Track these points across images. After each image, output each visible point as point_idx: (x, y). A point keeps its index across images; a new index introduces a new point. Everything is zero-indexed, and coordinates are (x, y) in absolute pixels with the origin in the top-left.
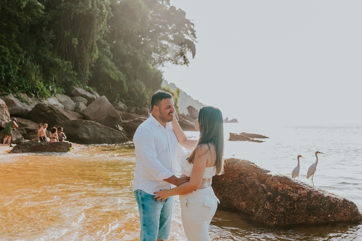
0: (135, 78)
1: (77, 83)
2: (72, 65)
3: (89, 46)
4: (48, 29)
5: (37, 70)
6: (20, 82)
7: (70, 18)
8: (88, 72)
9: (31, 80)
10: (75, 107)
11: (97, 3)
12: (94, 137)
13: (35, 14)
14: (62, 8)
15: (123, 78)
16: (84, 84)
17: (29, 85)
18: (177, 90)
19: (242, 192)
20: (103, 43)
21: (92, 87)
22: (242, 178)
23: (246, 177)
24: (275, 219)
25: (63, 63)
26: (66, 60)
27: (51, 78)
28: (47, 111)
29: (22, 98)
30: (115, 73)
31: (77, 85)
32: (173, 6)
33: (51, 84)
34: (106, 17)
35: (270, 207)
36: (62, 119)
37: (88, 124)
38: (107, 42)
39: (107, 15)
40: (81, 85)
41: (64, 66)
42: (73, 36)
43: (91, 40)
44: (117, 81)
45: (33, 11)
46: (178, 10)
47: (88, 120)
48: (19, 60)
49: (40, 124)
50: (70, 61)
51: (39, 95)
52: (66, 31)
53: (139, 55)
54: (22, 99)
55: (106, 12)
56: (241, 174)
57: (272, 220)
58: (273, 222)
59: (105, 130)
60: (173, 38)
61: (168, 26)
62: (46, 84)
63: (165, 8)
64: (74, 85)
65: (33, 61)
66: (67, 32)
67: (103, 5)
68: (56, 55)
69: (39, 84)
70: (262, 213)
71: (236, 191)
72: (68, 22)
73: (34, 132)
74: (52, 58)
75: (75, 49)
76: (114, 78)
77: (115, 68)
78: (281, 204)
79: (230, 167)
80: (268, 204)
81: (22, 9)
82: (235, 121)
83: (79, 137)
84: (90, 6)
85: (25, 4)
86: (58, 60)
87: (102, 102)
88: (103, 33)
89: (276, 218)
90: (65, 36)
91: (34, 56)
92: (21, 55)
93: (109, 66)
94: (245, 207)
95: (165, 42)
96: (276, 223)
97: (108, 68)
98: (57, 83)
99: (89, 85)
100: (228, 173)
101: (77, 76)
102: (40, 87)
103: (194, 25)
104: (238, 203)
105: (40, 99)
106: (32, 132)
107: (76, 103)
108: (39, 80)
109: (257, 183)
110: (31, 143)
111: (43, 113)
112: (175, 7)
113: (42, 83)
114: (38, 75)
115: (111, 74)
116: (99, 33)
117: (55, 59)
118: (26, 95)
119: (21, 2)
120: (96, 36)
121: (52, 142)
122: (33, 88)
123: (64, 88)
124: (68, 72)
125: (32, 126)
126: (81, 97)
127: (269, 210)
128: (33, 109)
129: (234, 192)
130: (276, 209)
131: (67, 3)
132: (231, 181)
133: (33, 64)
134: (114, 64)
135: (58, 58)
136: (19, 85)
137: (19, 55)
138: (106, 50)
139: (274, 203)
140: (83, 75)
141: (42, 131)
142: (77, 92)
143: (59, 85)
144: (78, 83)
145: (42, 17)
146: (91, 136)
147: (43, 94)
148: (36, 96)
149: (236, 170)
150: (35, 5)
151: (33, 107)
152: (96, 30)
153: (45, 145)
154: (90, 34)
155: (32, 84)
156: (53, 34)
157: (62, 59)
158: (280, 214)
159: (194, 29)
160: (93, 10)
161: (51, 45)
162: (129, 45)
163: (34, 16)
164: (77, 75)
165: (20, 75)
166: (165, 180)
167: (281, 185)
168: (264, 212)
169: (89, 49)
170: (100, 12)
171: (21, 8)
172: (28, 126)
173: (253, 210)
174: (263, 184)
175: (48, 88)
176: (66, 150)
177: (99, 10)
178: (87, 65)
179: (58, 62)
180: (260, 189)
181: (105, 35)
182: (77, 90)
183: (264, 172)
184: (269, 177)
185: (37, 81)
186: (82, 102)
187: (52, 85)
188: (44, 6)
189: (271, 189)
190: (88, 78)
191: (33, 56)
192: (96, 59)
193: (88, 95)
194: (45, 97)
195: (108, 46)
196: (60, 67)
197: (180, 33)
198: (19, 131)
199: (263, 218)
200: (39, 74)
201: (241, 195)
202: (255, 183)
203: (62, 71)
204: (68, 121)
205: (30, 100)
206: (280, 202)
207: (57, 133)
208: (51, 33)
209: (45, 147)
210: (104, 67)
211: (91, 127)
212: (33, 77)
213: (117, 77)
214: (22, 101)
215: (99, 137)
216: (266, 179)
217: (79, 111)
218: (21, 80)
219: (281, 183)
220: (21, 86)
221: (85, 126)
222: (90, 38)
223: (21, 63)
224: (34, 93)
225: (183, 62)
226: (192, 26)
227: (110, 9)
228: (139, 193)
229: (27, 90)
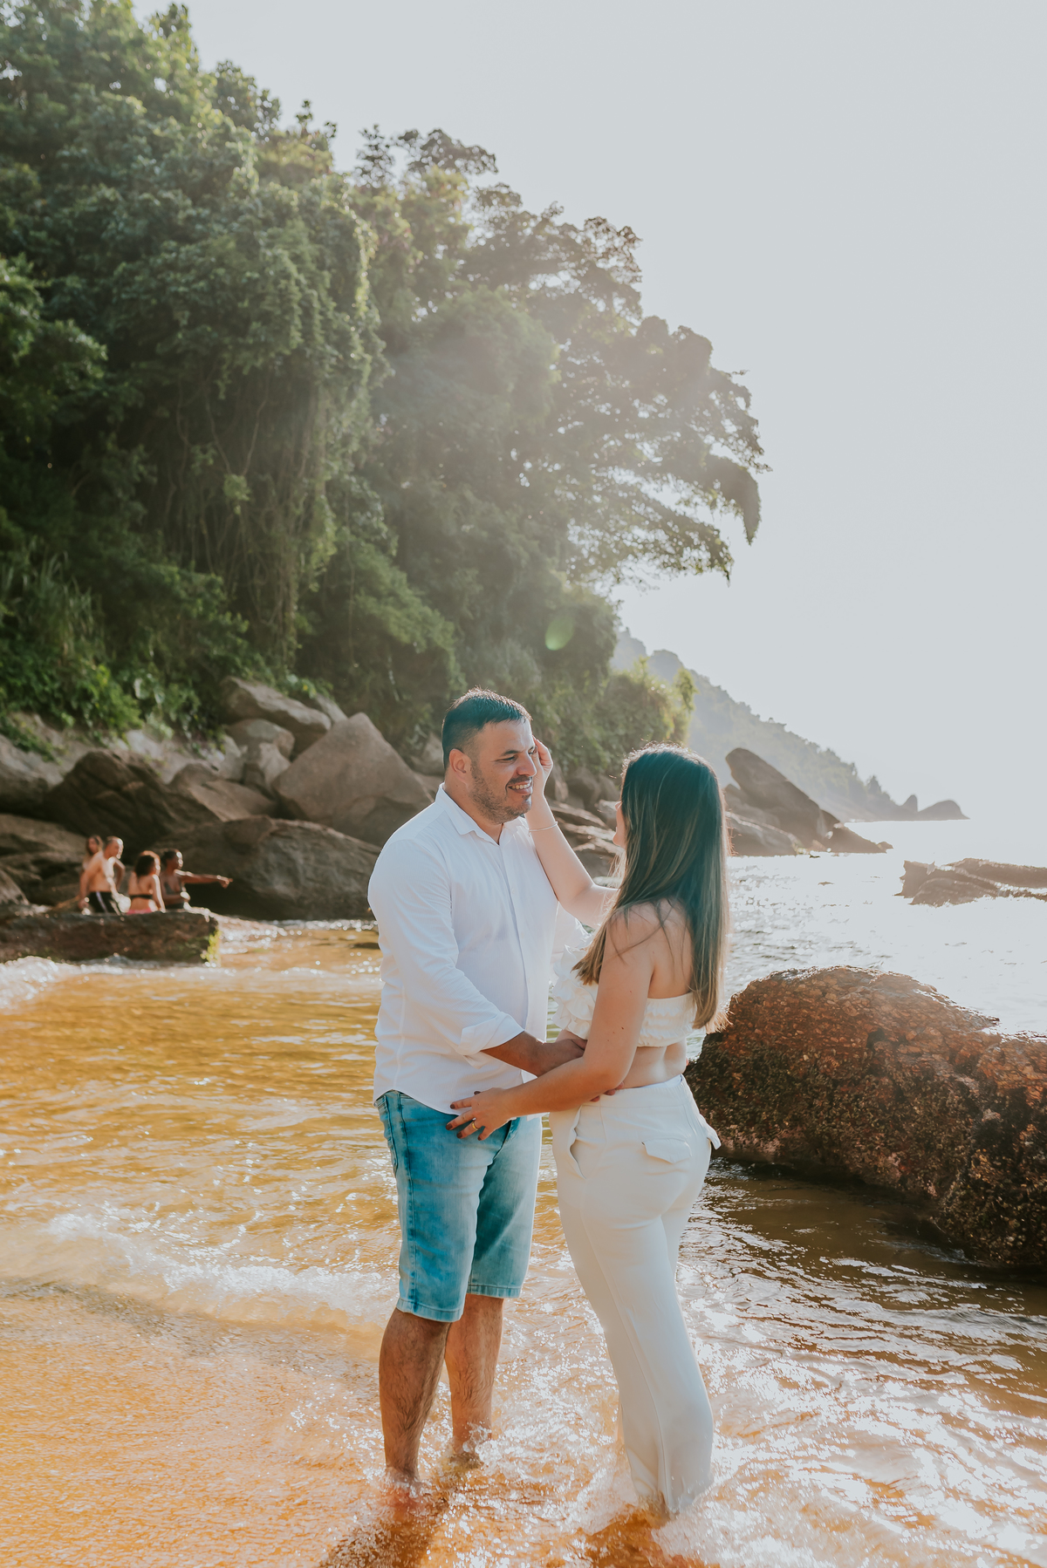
0: (498, 633)
1: (249, 662)
2: (226, 587)
3: (297, 506)
4: (126, 443)
5: (84, 616)
6: (16, 665)
7: (216, 389)
8: (293, 615)
9: (60, 656)
10: (241, 764)
11: (326, 323)
12: (316, 891)
13: (68, 381)
14: (179, 351)
15: (443, 633)
16: (278, 666)
17: (52, 677)
18: (683, 680)
19: (885, 1110)
20: (355, 489)
21: (313, 677)
22: (881, 1052)
23: (895, 1045)
24: (1014, 1223)
25: (190, 580)
26: (202, 568)
27: (141, 645)
28: (125, 783)
29: (23, 732)
30: (409, 616)
31: (249, 672)
32: (655, 318)
33: (142, 671)
34: (365, 380)
35: (990, 1174)
36: (188, 818)
37: (290, 838)
38: (372, 487)
39: (367, 370)
40: (268, 672)
41: (194, 595)
42: (228, 465)
43: (306, 481)
44: (418, 651)
45: (61, 373)
46: (676, 336)
47: (292, 818)
48: (10, 576)
49: (92, 840)
50: (217, 574)
51: (91, 718)
52: (197, 449)
53: (513, 537)
54: (24, 738)
55: (363, 360)
56: (877, 1035)
57: (1001, 1229)
58: (1004, 1236)
59: (364, 861)
60: (656, 455)
61: (636, 403)
62: (121, 672)
63: (621, 326)
64: (239, 672)
65: (67, 579)
66: (204, 451)
67: (349, 332)
68: (159, 549)
69: (91, 672)
70: (962, 1199)
71: (857, 1106)
72: (208, 408)
73: (68, 872)
74: (144, 560)
75: (236, 518)
76: (405, 639)
77: (407, 594)
78: (1037, 1161)
79: (831, 1006)
80: (983, 1159)
81: (17, 364)
82: (947, 810)
83: (255, 892)
84: (296, 338)
85: (26, 344)
86: (169, 570)
87: (354, 743)
88: (354, 446)
89: (1019, 1220)
90: (196, 466)
91: (70, 557)
92: (14, 556)
93: (382, 588)
94: (898, 1174)
95: (623, 476)
96: (1017, 1240)
97: (377, 595)
98: (167, 665)
99: (301, 672)
100: (824, 1032)
101: (248, 636)
102: (96, 684)
103: (747, 396)
104: (870, 1157)
105: (96, 733)
106: (64, 875)
107: (245, 749)
108: (90, 656)
109: (944, 1072)
110: (53, 921)
111: (109, 793)
112: (663, 322)
113: (102, 668)
114: (87, 637)
115: (393, 619)
116: (336, 450)
117: (154, 566)
118: (37, 718)
119: (11, 337)
120: (323, 460)
121: (137, 912)
122: (65, 689)
123: (195, 686)
124: (211, 617)
125: (60, 846)
126: (266, 723)
127: (987, 1186)
128: (68, 777)
129: (851, 1112)
130: (1019, 1180)
131: (198, 330)
132: (835, 1064)
133: (66, 589)
134: (403, 576)
135: (170, 559)
136: (12, 681)
137: (10, 554)
138: (368, 518)
139: (1011, 1154)
140: (275, 628)
141: (99, 870)
142: (250, 701)
143: (174, 675)
144: (255, 665)
145: (98, 395)
146: (305, 888)
147: (111, 715)
148: (81, 725)
149: (856, 1018)
150: (69, 345)
151: (68, 767)
152: (322, 436)
153: (107, 927)
154: (298, 455)
155: (64, 674)
156: (144, 462)
157: (184, 564)
158: (1032, 1204)
159: (752, 413)
160: (309, 352)
161: (138, 506)
162: (469, 494)
163: (68, 392)
164: (250, 628)
165: (12, 637)
166: (491, 1052)
167: (1037, 1081)
168: (968, 1194)
169: (299, 518)
170: (338, 360)
171: (10, 361)
172: (48, 849)
173: (932, 1190)
174: (969, 1074)
175: (128, 688)
176: (194, 946)
177: (336, 353)
178: (288, 586)
179: (168, 580)
180: (954, 1098)
181: (364, 457)
182: (249, 693)
183: (971, 1026)
184: (990, 1043)
185: (82, 660)
186: (270, 741)
187: (143, 676)
188: (104, 347)
189: (996, 1097)
190: (295, 642)
191: (66, 555)
192: (328, 559)
193: (298, 711)
194: (116, 726)
195: (376, 500)
196: (178, 600)
197: (688, 433)
198: (9, 869)
199: (966, 1222)
200: (91, 630)
201: (881, 1122)
202: (934, 1074)
203: (187, 615)
204: (209, 824)
205: (56, 740)
206: (1033, 1151)
207: (156, 878)
208: (136, 458)
209: (109, 935)
210: (362, 591)
211: (305, 851)
212: (68, 646)
213: (418, 634)
214: (25, 743)
215: (340, 889)
216: (979, 1055)
217: (258, 781)
218: (18, 658)
219: (1036, 1069)
220: (19, 684)
221: (280, 843)
222: (301, 474)
223: (17, 589)
224: (71, 711)
225: (705, 556)
226: (741, 402)
227: (382, 344)
228: (394, 1104)
229: (43, 700)
